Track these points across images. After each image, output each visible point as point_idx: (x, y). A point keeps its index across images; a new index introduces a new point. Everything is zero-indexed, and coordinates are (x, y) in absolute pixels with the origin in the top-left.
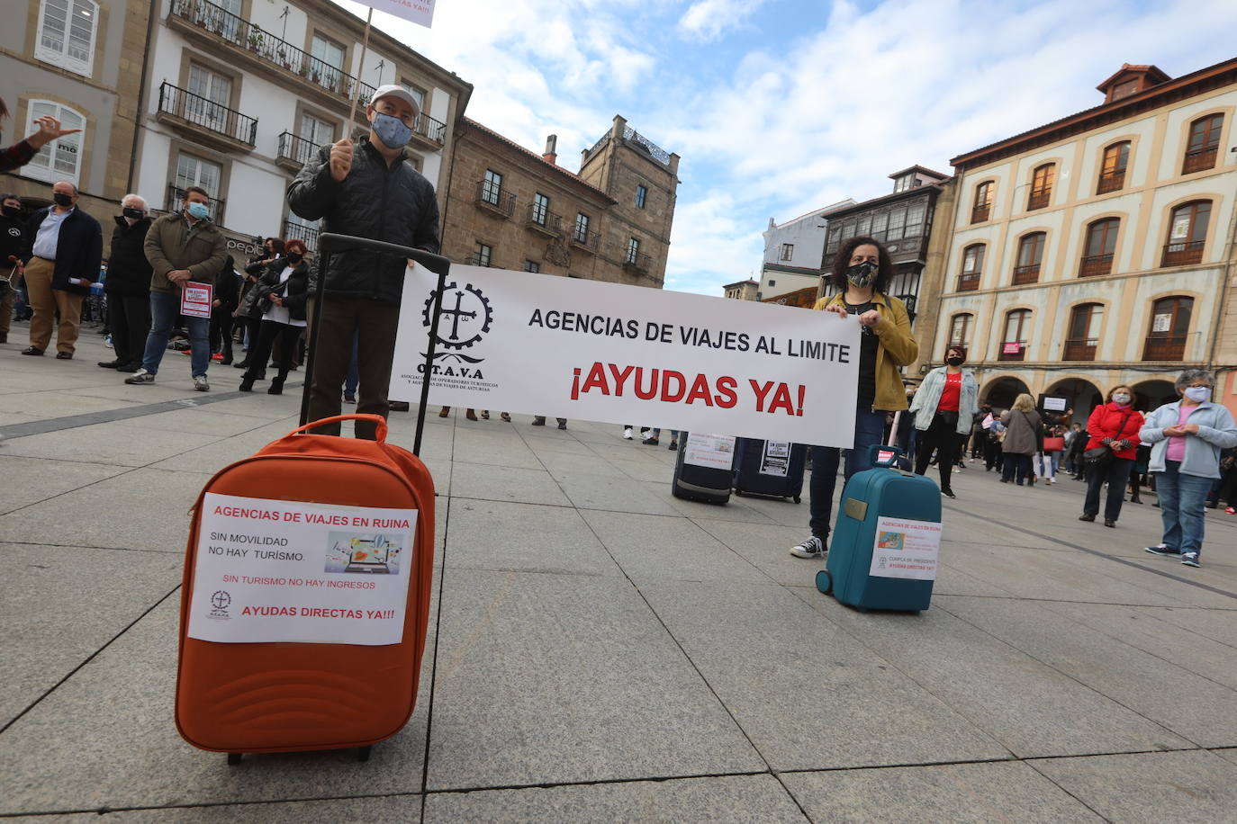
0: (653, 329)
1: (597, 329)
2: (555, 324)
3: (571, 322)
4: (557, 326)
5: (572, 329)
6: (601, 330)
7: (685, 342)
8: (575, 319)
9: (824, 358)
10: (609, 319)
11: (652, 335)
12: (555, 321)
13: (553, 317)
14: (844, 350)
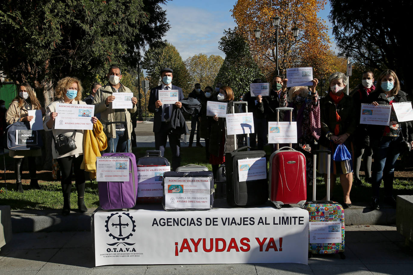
0: (208, 221)
1: (183, 224)
2: (164, 224)
3: (171, 222)
4: (165, 225)
5: (171, 225)
6: (185, 224)
7: (224, 224)
8: (172, 220)
9: (291, 224)
10: (188, 219)
11: (208, 223)
12: (163, 223)
13: (162, 221)
14: (301, 219)
